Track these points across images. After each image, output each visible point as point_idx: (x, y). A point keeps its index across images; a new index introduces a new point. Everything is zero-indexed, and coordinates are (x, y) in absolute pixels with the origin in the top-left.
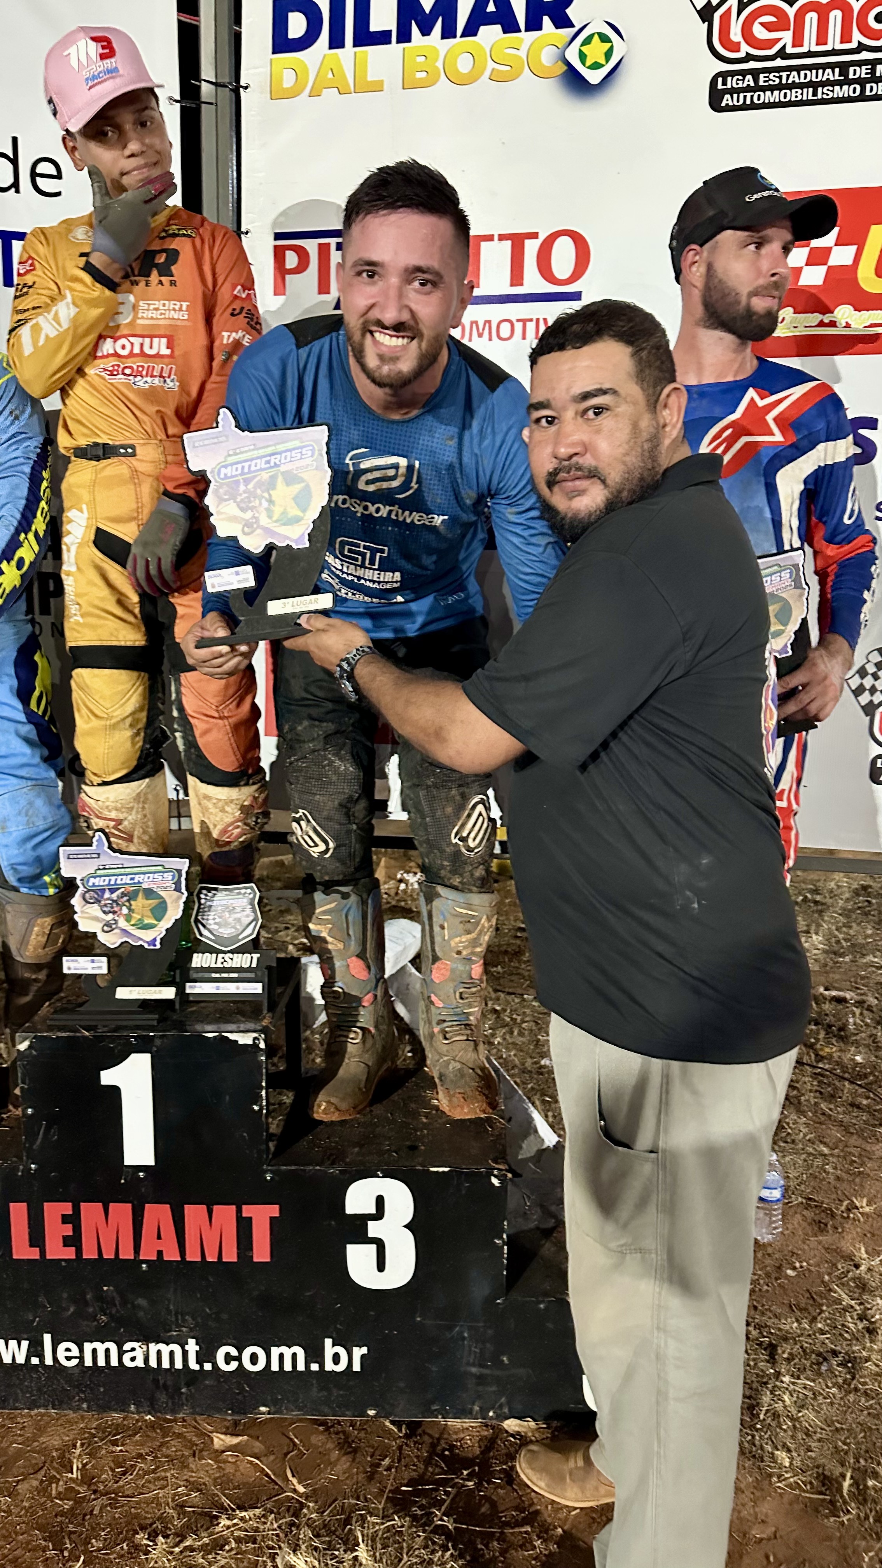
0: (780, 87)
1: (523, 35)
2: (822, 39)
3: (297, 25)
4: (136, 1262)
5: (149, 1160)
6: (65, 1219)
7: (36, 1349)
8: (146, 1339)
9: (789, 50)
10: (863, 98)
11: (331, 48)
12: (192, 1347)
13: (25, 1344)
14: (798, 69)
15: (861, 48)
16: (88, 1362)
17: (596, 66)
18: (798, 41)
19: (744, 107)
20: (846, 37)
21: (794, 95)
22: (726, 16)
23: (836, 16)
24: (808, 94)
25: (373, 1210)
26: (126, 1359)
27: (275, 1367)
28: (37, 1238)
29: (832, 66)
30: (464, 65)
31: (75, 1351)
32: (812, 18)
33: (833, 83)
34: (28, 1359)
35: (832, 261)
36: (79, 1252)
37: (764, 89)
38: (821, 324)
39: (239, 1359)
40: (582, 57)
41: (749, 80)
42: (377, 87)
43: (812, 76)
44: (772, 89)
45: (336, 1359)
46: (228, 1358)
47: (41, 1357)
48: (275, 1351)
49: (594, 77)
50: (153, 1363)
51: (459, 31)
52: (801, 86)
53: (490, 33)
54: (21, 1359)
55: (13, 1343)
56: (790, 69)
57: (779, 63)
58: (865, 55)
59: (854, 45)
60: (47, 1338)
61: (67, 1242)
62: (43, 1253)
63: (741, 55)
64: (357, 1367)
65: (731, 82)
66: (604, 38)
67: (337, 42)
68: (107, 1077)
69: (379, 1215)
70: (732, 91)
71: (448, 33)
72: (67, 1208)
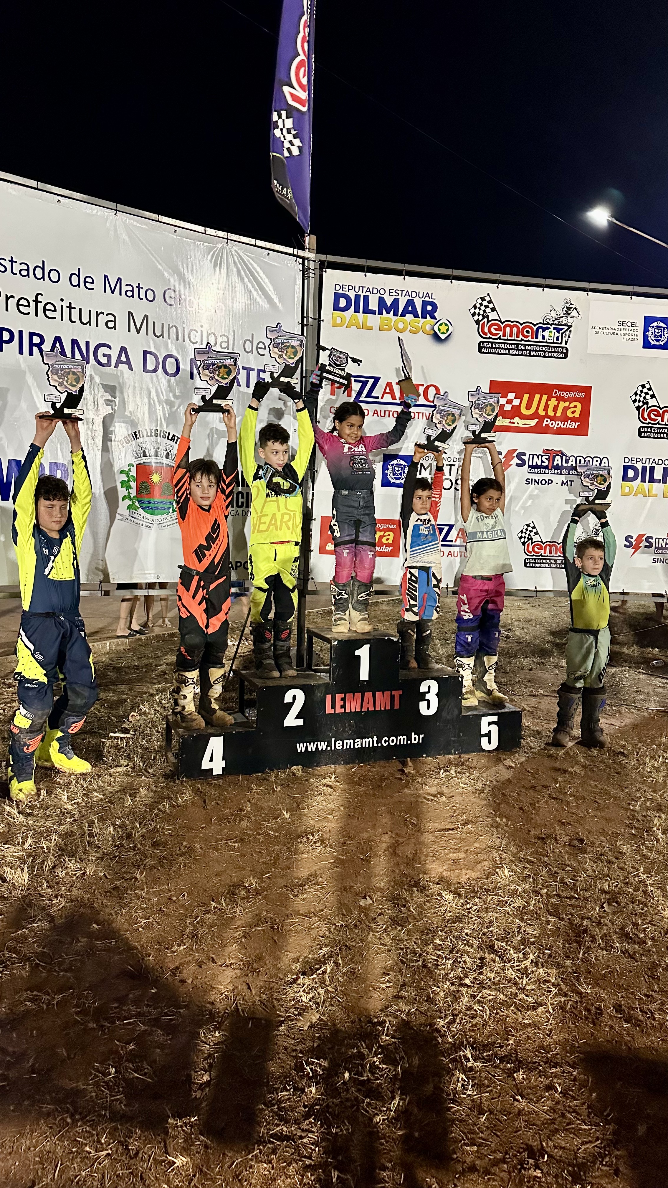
0: (499, 348)
1: (420, 319)
2: (511, 336)
3: (343, 303)
4: (361, 712)
5: (367, 679)
6: (342, 699)
7: (329, 745)
8: (362, 739)
9: (502, 337)
10: (522, 355)
11: (355, 312)
12: (375, 739)
13: (326, 743)
14: (504, 343)
15: (522, 340)
16: (345, 747)
17: (443, 333)
18: (504, 335)
19: (488, 353)
20: (518, 336)
21: (503, 351)
22: (483, 324)
23: (515, 329)
24: (507, 352)
25: (427, 690)
26: (356, 744)
27: (398, 743)
28: (333, 707)
29: (514, 344)
30: (401, 326)
31: (341, 744)
32: (508, 329)
33: (514, 349)
34: (326, 748)
35: (514, 404)
36: (345, 710)
37: (494, 348)
38: (510, 422)
39: (388, 741)
40: (439, 330)
41: (490, 345)
42: (371, 328)
43: (508, 346)
44: (497, 348)
45: (415, 739)
46: (386, 741)
47: (331, 747)
48: (399, 738)
49: (443, 337)
50: (364, 746)
51: (400, 314)
52: (505, 349)
53: (409, 317)
54: (324, 749)
55: (322, 743)
56: (502, 343)
57: (498, 341)
58: (523, 342)
59: (520, 339)
60: (333, 740)
61: (342, 707)
62: (335, 711)
63: (488, 337)
64: (421, 741)
65: (485, 345)
66: (446, 325)
67: (357, 311)
68: (357, 653)
69: (429, 692)
70: (485, 347)
71: (395, 314)
72: (342, 696)
